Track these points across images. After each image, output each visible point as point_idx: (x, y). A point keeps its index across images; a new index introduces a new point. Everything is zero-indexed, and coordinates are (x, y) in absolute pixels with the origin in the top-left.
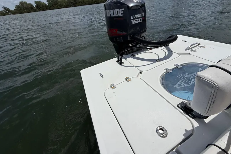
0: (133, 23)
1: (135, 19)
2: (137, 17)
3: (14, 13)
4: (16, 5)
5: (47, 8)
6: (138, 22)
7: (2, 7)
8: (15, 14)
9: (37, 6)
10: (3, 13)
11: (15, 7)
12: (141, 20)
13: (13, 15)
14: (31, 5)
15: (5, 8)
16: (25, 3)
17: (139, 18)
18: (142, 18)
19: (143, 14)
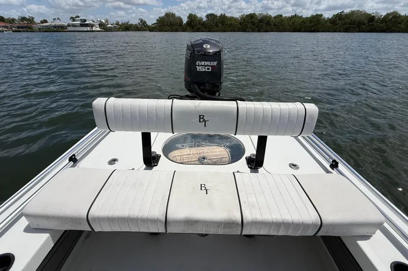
0: (198, 70)
1: (201, 65)
3: (151, 29)
4: (160, 17)
5: (205, 28)
6: (204, 70)
7: (139, 19)
8: (153, 31)
9: (189, 23)
10: (137, 27)
11: (157, 20)
12: (209, 69)
13: (150, 32)
14: (180, 20)
15: (142, 21)
17: (206, 66)
18: (210, 68)
19: (215, 63)
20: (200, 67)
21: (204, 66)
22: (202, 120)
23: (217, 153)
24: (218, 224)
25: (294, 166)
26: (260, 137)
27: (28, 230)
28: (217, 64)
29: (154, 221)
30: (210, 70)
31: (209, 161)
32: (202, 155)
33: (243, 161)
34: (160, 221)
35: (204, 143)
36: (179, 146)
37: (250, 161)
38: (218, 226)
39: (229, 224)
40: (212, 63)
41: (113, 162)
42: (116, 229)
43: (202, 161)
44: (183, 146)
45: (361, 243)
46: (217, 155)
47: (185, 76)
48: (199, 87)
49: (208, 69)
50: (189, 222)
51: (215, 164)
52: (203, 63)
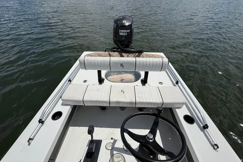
18: (126, 33)
19: (129, 31)
20: (121, 33)
21: (123, 32)
22: (122, 66)
23: (129, 77)
24: (128, 103)
25: (161, 83)
26: (145, 72)
27: (63, 104)
28: (130, 31)
29: (105, 102)
30: (126, 35)
31: (125, 81)
32: (122, 78)
33: (140, 81)
34: (108, 102)
35: (123, 73)
36: (112, 74)
37: (142, 81)
38: (128, 104)
39: (131, 103)
40: (127, 30)
41: (85, 81)
42: (93, 105)
43: (122, 81)
44: (114, 74)
45: (177, 110)
46: (129, 78)
47: (113, 37)
48: (120, 43)
49: (125, 34)
50: (118, 102)
51: (128, 82)
52: (122, 31)
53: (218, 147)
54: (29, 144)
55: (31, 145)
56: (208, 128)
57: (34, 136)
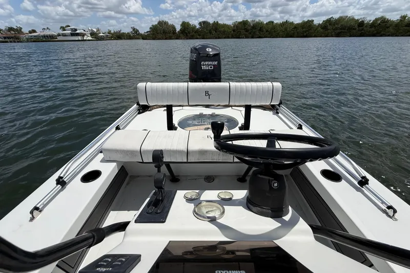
0: (203, 69)
1: (205, 65)
2: (207, 64)
3: (144, 37)
4: (153, 25)
5: (199, 35)
6: (208, 68)
8: (146, 39)
9: (182, 31)
10: (130, 36)
11: (151, 28)
12: (211, 67)
14: (173, 27)
15: (134, 29)
16: (166, 23)
17: (209, 65)
18: (213, 66)
19: (216, 63)
22: (207, 94)
27: (103, 161)
28: (218, 64)
34: (184, 152)
35: (208, 120)
37: (241, 128)
40: (214, 62)
44: (192, 122)
50: (202, 152)
52: (207, 63)
53: (395, 211)
54: (32, 219)
55: (35, 221)
56: (368, 184)
57: (45, 206)
